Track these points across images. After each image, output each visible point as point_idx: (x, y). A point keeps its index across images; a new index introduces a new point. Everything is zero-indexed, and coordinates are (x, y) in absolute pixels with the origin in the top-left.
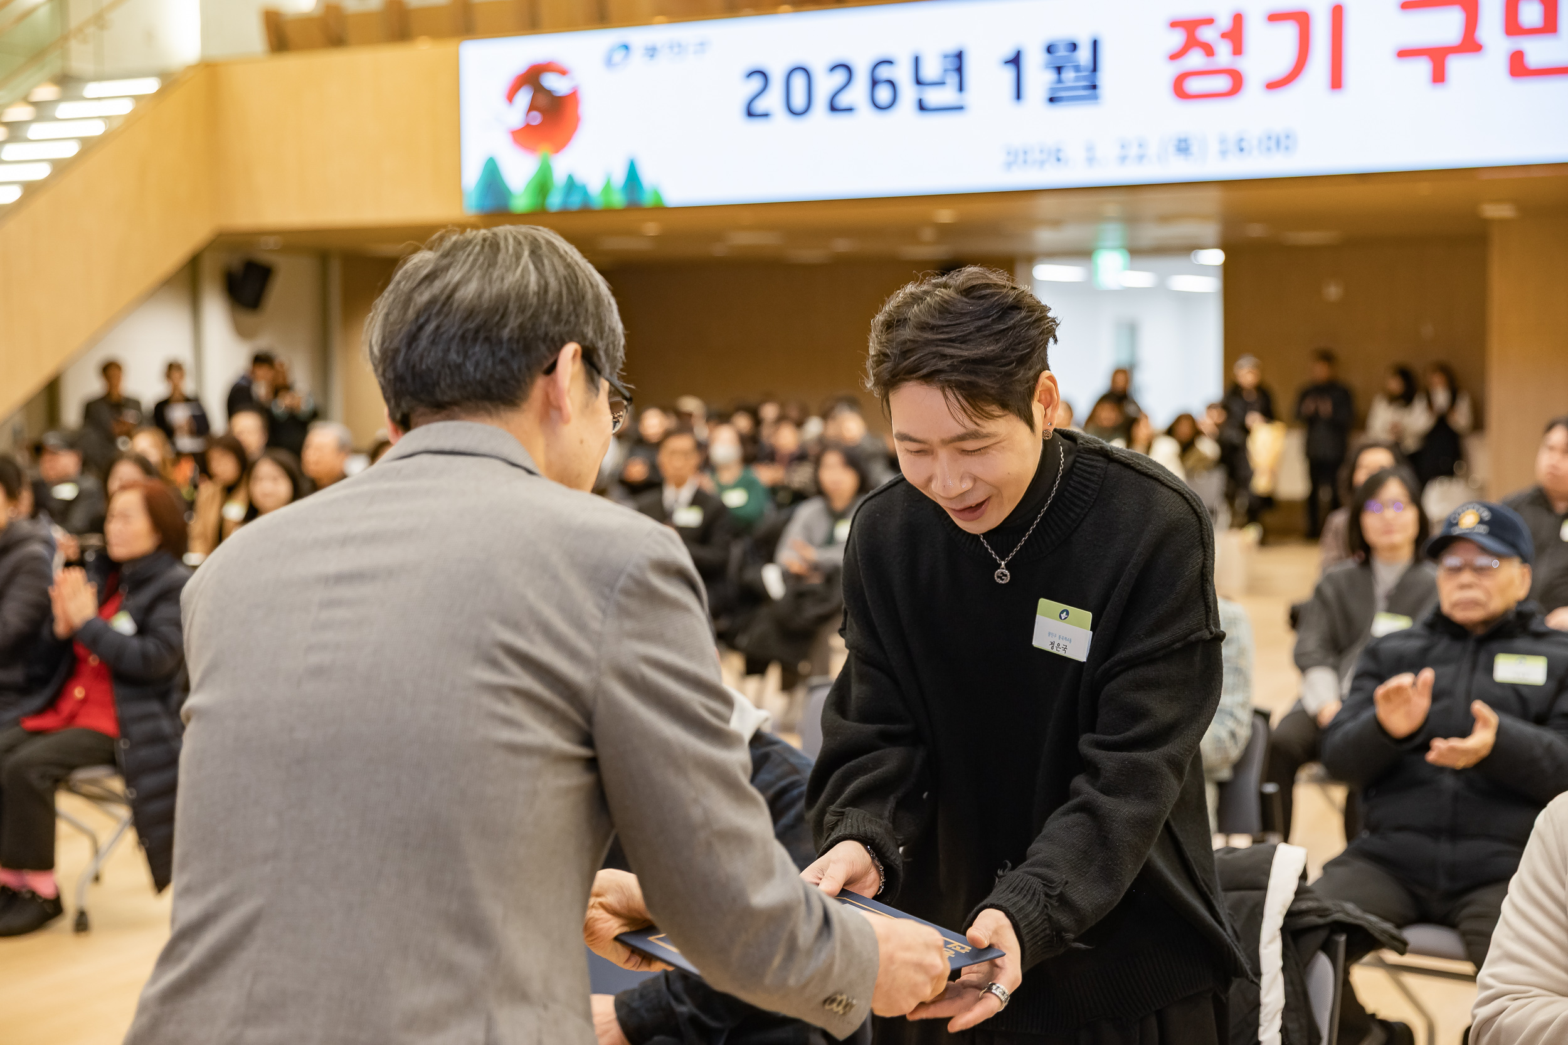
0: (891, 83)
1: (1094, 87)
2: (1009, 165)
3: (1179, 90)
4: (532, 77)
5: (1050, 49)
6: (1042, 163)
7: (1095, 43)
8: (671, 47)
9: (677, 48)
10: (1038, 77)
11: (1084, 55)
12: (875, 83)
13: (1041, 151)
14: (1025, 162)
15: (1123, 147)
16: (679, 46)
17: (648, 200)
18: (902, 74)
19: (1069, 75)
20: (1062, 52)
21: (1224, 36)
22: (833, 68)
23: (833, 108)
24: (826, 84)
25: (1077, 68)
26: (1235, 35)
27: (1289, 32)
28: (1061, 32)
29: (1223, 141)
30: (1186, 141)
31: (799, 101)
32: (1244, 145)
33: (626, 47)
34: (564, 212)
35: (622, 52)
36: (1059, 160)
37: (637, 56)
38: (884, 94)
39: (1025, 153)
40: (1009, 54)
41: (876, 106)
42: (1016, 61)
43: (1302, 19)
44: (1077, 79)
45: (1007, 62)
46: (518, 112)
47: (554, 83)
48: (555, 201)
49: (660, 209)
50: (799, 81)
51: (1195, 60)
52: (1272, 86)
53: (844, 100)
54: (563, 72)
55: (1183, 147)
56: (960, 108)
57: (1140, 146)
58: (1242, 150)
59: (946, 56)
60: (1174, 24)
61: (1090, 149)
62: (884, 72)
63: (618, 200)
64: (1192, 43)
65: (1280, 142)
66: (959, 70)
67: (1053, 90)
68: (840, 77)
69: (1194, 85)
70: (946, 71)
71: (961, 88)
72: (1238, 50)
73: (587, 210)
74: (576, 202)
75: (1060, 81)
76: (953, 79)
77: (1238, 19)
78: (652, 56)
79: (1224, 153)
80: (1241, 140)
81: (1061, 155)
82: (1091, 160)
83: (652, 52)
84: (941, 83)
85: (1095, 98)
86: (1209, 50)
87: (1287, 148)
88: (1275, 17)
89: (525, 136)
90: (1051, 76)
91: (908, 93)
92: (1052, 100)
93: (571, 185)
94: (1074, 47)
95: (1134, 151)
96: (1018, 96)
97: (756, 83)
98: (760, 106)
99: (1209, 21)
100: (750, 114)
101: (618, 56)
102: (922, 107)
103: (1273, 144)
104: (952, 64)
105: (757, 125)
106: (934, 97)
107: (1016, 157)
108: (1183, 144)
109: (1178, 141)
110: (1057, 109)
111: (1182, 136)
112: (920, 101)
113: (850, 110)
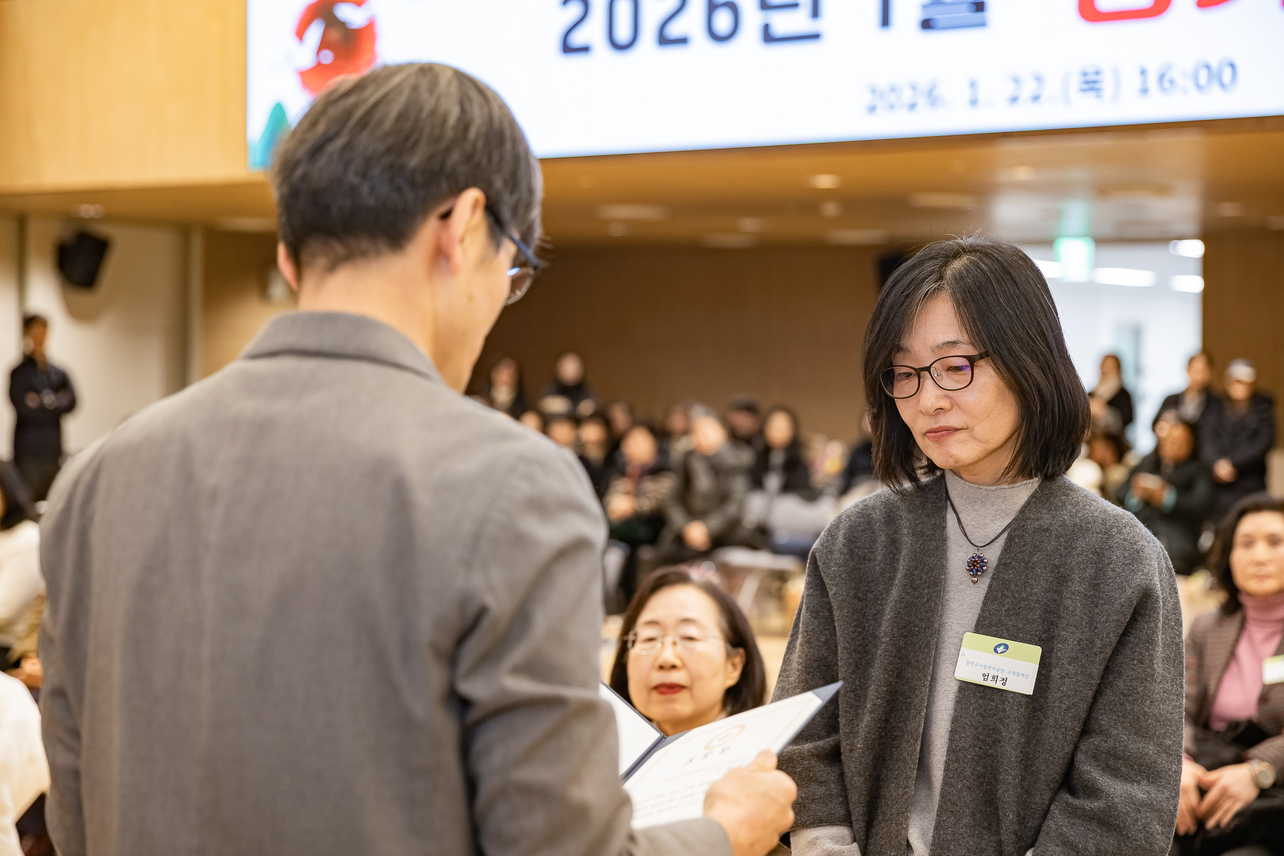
0: (732, 6)
1: (980, 8)
2: (872, 109)
3: (1085, 8)
4: (323, 9)
6: (913, 106)
12: (712, 8)
13: (914, 88)
14: (892, 105)
15: (1016, 81)
23: (664, 40)
24: (655, 9)
29: (1143, 72)
30: (1095, 74)
31: (623, 33)
36: (934, 101)
38: (723, 21)
39: (893, 91)
41: (712, 34)
46: (308, 50)
47: (347, 13)
50: (623, 7)
53: (676, 30)
54: (359, 2)
55: (1091, 84)
56: (815, 36)
57: (1038, 81)
58: (1164, 86)
61: (973, 85)
65: (1217, 74)
67: (927, 12)
71: (815, 13)
79: (1145, 91)
80: (1166, 73)
81: (937, 95)
82: (974, 102)
84: (794, 6)
85: (983, 21)
89: (315, 79)
91: (752, 18)
92: (927, 24)
95: (1029, 88)
96: (885, 21)
97: (575, 9)
98: (579, 38)
100: (567, 49)
102: (768, 37)
105: (575, 62)
106: (781, 23)
107: (882, 99)
108: (1092, 77)
109: (1085, 74)
110: (932, 37)
111: (1091, 70)
112: (766, 27)
113: (683, 41)
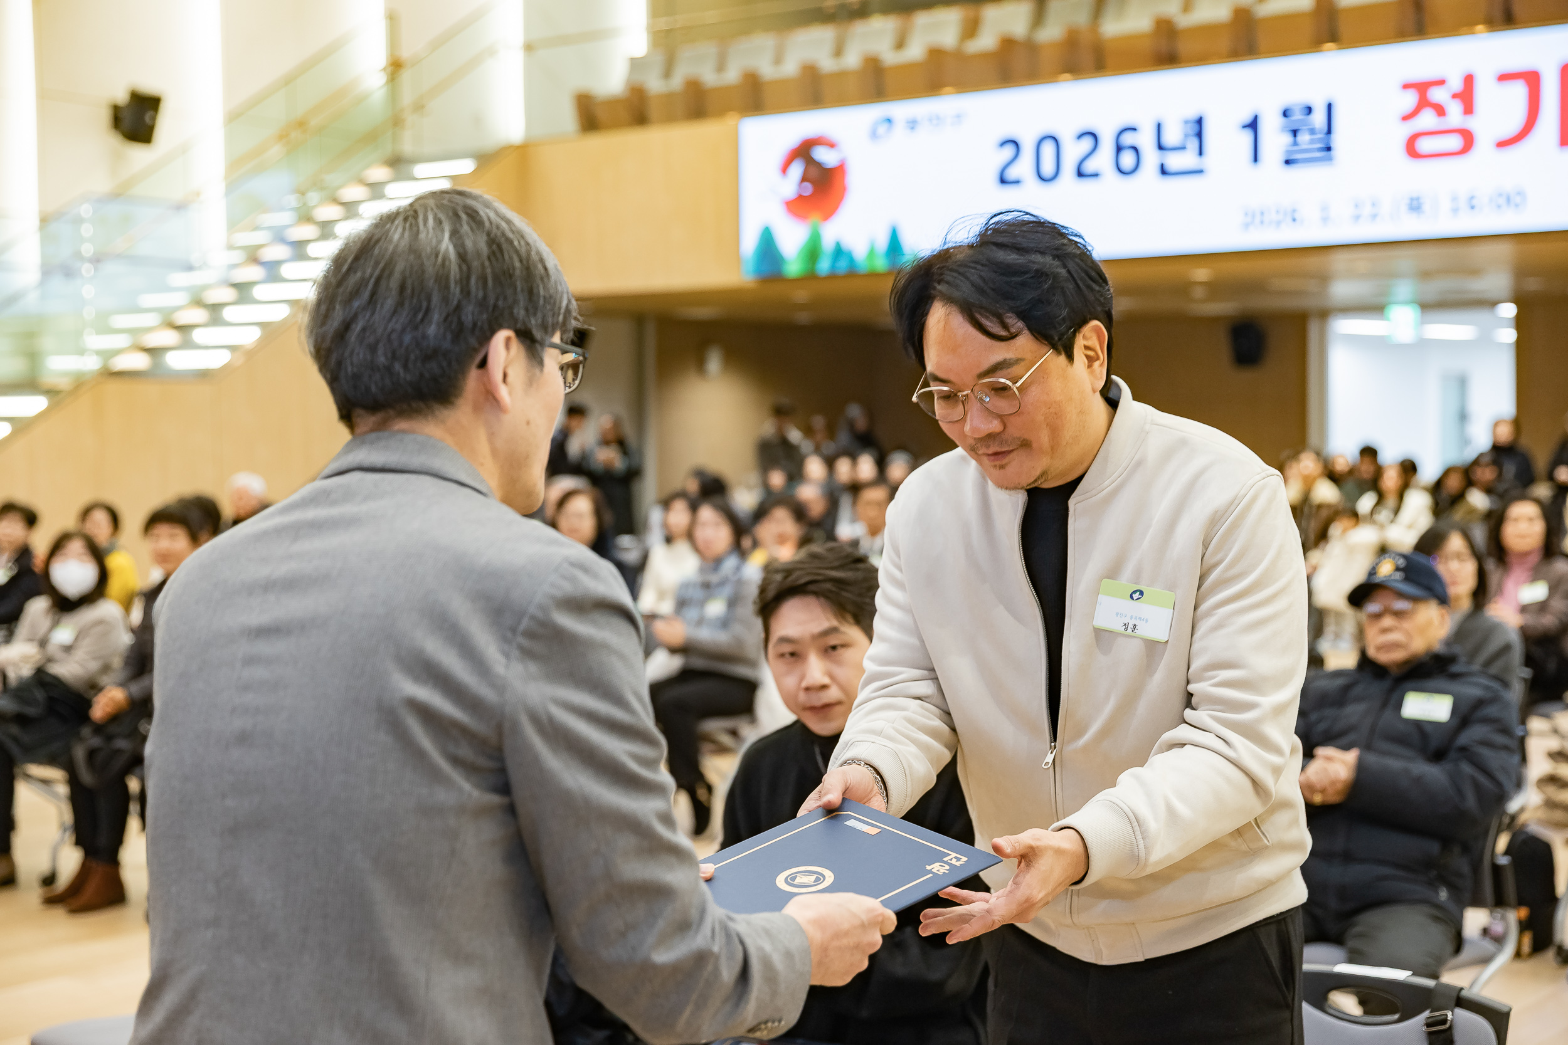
0: (1135, 149)
1: (1329, 149)
2: (1247, 226)
3: (1411, 150)
4: (804, 151)
5: (1285, 114)
6: (1278, 223)
7: (1329, 107)
8: (930, 120)
9: (936, 120)
10: (1274, 140)
11: (1319, 118)
12: (1119, 149)
13: (1278, 212)
14: (1262, 222)
15: (1357, 206)
16: (938, 118)
18: (1145, 140)
19: (1304, 138)
20: (1298, 116)
21: (1455, 96)
22: (1081, 136)
23: (1080, 174)
24: (1073, 151)
25: (1312, 131)
26: (1466, 96)
27: (1519, 91)
28: (1296, 97)
29: (1454, 199)
30: (1418, 199)
31: (1048, 168)
32: (1475, 202)
33: (889, 121)
34: (832, 277)
35: (886, 125)
36: (1294, 220)
37: (900, 128)
38: (1127, 160)
39: (1262, 213)
40: (1247, 118)
41: (1120, 171)
42: (1253, 125)
43: (1532, 79)
44: (1312, 142)
45: (1244, 127)
46: (791, 184)
47: (824, 156)
48: (824, 266)
50: (1048, 149)
51: (1427, 120)
52: (1502, 144)
53: (1090, 166)
54: (832, 145)
55: (1415, 206)
56: (1200, 172)
57: (1374, 205)
58: (1473, 207)
59: (1186, 122)
60: (1406, 86)
61: (1325, 208)
62: (1128, 139)
63: (881, 264)
64: (1424, 103)
65: (1510, 200)
66: (1199, 135)
67: (1288, 152)
68: (1087, 144)
69: (1425, 145)
70: (1186, 136)
71: (1201, 153)
72: (1469, 109)
73: (852, 274)
74: (843, 266)
75: (1295, 144)
76: (1193, 144)
77: (1469, 80)
78: (912, 128)
79: (1455, 210)
80: (1472, 198)
81: (1297, 216)
82: (1325, 220)
83: (913, 124)
84: (1182, 148)
85: (1330, 159)
86: (1440, 111)
87: (1517, 206)
88: (1504, 77)
89: (798, 206)
90: (1287, 138)
91: (1151, 158)
92: (1287, 162)
93: (839, 251)
94: (1309, 110)
95: (1367, 210)
96: (1256, 159)
97: (1009, 151)
98: (1012, 173)
99: (1441, 82)
100: (1003, 181)
101: (881, 130)
102: (1164, 171)
103: (1502, 201)
104: (1194, 128)
105: (1010, 190)
106: (1175, 161)
107: (1254, 218)
108: (1415, 202)
109: (1411, 199)
110: (1292, 171)
111: (1414, 195)
112: (1162, 166)
113: (1096, 175)
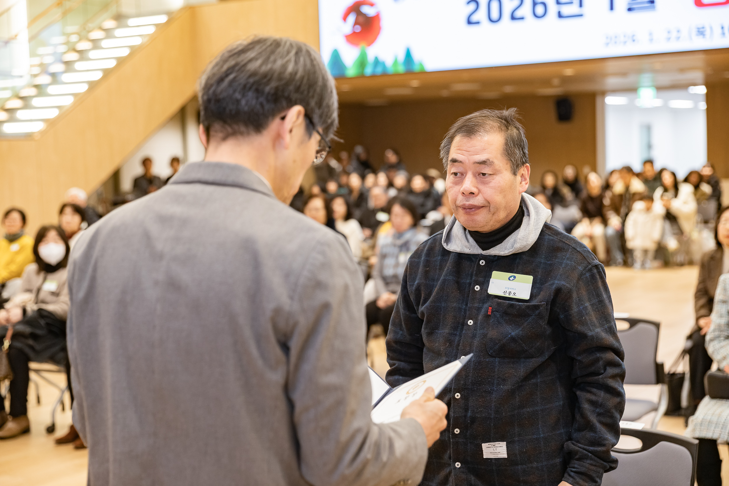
0: (544, 4)
1: (653, 2)
2: (607, 44)
4: (356, 8)
6: (625, 42)
12: (535, 4)
13: (625, 36)
14: (616, 43)
15: (669, 32)
17: (417, 68)
23: (513, 18)
24: (509, 5)
29: (722, 28)
30: (703, 28)
31: (495, 15)
34: (373, 76)
36: (634, 41)
38: (540, 10)
39: (616, 37)
41: (535, 15)
46: (348, 26)
47: (367, 10)
48: (368, 71)
49: (424, 73)
50: (495, 4)
53: (519, 13)
54: (371, 5)
55: (701, 32)
56: (581, 15)
57: (678, 31)
61: (651, 34)
63: (401, 69)
67: (629, 4)
68: (516, 2)
71: (581, 5)
73: (385, 74)
74: (379, 70)
76: (577, 1)
79: (723, 35)
81: (635, 38)
82: (651, 40)
84: (570, 3)
85: (654, 7)
89: (353, 38)
91: (553, 8)
92: (630, 10)
93: (377, 62)
95: (674, 34)
96: (612, 8)
97: (472, 6)
98: (474, 18)
100: (469, 22)
102: (560, 15)
105: (473, 28)
106: (566, 10)
107: (611, 40)
108: (701, 30)
109: (698, 28)
110: (632, 14)
111: (700, 26)
112: (559, 12)
113: (522, 18)
